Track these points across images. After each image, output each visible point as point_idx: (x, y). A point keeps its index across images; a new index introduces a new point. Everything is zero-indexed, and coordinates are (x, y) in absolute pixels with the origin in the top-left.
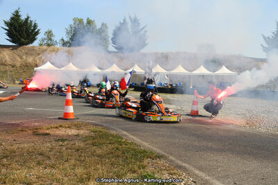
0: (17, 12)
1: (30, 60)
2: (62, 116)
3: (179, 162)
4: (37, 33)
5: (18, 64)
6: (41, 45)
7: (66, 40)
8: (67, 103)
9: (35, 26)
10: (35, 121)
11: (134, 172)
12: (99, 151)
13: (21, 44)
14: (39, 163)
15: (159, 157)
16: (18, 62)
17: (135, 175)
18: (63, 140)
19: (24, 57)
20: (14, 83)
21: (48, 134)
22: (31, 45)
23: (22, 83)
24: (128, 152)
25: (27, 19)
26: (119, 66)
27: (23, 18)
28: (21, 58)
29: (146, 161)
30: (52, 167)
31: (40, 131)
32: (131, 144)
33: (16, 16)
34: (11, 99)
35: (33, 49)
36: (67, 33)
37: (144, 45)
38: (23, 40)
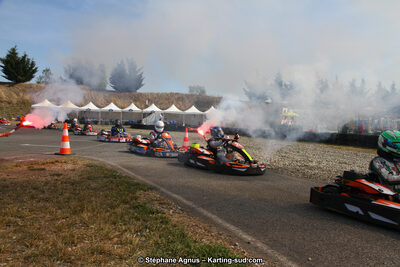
0: (14, 50)
1: (27, 97)
2: (58, 152)
3: (169, 193)
4: (35, 71)
5: (15, 101)
6: (38, 83)
7: (64, 78)
8: (64, 139)
9: (33, 64)
10: (31, 157)
11: (126, 203)
12: (93, 185)
13: (18, 81)
14: (33, 197)
15: (151, 188)
16: (15, 99)
17: (128, 206)
18: (58, 175)
19: (21, 94)
20: (10, 119)
21: (43, 169)
22: (28, 83)
23: (19, 119)
24: (121, 185)
25: (24, 57)
26: (116, 104)
27: (20, 55)
28: (18, 95)
29: (138, 193)
30: (47, 200)
31: (35, 167)
32: (126, 177)
33: (13, 54)
34: (6, 136)
35: (31, 86)
36: (66, 71)
37: (140, 85)
38: (19, 77)
